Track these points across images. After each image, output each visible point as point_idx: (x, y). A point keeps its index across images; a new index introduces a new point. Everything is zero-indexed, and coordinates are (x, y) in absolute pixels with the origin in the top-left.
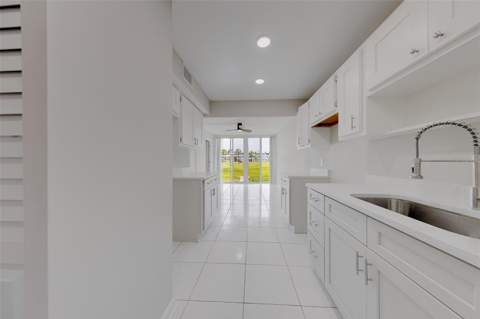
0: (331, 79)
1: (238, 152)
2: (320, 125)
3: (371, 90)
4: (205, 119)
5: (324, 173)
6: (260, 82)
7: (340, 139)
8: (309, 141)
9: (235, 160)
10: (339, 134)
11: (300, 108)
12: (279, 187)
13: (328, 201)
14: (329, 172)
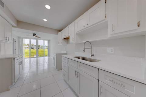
0: (68, 27)
1: (33, 45)
2: (65, 39)
3: (77, 32)
4: (13, 28)
5: (65, 52)
6: (45, 20)
7: (70, 43)
8: (62, 43)
9: (31, 48)
10: (70, 42)
11: (59, 33)
12: (52, 57)
13: (68, 59)
14: (67, 52)
